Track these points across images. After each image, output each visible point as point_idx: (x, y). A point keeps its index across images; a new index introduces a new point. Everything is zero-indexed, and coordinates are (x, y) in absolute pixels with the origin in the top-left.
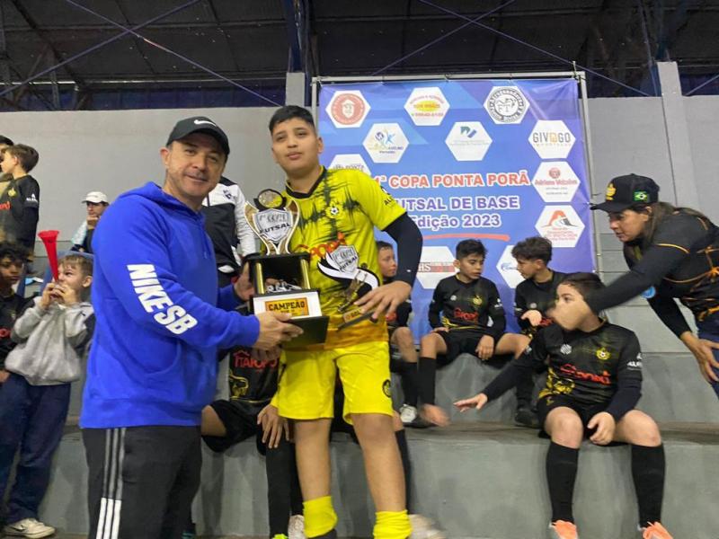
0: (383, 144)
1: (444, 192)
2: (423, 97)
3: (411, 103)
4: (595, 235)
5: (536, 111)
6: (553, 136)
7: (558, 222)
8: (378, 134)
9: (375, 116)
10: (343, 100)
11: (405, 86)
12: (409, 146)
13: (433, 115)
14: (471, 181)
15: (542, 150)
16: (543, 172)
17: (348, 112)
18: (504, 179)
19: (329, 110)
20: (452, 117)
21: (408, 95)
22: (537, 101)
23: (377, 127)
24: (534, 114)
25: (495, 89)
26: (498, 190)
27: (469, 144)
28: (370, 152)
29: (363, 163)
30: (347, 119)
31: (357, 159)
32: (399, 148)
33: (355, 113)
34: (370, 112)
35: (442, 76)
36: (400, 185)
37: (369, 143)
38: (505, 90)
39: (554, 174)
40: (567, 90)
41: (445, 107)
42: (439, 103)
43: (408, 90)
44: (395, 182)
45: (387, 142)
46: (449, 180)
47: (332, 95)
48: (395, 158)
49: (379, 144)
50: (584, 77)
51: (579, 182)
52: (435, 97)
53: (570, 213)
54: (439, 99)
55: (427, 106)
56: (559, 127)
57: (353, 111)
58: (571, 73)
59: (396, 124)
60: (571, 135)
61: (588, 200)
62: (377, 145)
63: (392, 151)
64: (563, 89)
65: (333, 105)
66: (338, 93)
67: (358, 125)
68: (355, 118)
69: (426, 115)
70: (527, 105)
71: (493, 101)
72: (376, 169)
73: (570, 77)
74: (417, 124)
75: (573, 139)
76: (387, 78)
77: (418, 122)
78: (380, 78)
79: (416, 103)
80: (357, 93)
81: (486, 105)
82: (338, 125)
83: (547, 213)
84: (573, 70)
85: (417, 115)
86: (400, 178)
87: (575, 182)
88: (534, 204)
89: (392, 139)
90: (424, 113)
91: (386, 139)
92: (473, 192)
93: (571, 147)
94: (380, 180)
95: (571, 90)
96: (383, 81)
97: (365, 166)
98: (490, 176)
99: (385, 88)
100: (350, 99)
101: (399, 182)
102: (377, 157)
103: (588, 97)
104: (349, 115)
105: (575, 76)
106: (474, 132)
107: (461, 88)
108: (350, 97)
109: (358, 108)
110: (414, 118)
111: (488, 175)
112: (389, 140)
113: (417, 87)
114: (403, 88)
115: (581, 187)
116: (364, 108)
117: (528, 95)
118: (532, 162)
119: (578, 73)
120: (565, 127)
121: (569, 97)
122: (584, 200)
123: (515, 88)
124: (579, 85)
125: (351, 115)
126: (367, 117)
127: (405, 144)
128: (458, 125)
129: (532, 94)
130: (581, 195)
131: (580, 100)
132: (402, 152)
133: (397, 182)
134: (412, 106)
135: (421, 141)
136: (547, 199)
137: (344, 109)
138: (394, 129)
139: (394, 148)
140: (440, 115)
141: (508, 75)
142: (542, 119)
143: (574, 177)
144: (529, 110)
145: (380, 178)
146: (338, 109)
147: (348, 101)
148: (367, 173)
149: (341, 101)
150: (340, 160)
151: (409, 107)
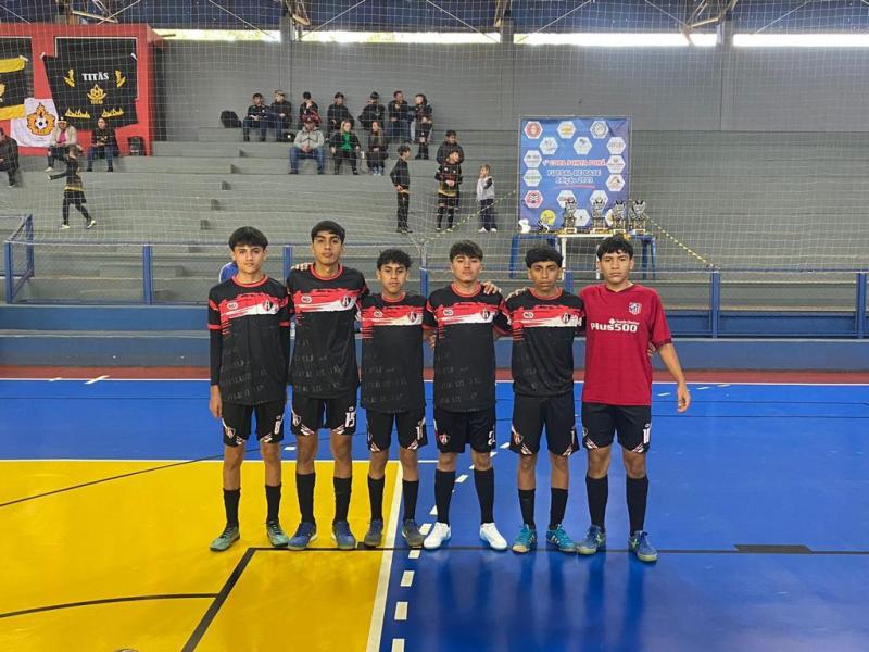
1: (572, 168)
2: (565, 126)
3: (560, 128)
4: (628, 186)
6: (617, 144)
7: (615, 181)
8: (546, 142)
9: (544, 134)
12: (559, 148)
13: (569, 134)
14: (583, 163)
15: (612, 150)
16: (611, 161)
17: (533, 131)
18: (593, 162)
19: (525, 130)
20: (577, 135)
23: (545, 139)
25: (595, 122)
26: (593, 168)
27: (583, 147)
28: (542, 150)
29: (539, 154)
30: (533, 135)
31: (537, 153)
32: (554, 148)
33: (536, 132)
38: (599, 123)
39: (616, 161)
41: (574, 130)
45: (549, 145)
46: (575, 163)
48: (553, 153)
49: (546, 146)
51: (625, 164)
53: (620, 177)
54: (572, 127)
55: (566, 130)
56: (620, 140)
60: (624, 144)
63: (551, 149)
66: (529, 123)
67: (538, 138)
68: (536, 134)
70: (608, 130)
71: (594, 128)
72: (545, 157)
74: (562, 138)
75: (625, 146)
76: (550, 116)
77: (562, 136)
79: (562, 129)
80: (538, 123)
81: (591, 130)
82: (529, 137)
83: (611, 177)
85: (562, 134)
87: (623, 164)
88: (606, 173)
89: (551, 144)
90: (565, 133)
92: (583, 168)
95: (626, 124)
97: (540, 156)
100: (535, 125)
102: (545, 152)
104: (534, 133)
106: (585, 142)
107: (581, 122)
109: (538, 130)
111: (589, 161)
115: (626, 167)
116: (540, 130)
118: (607, 156)
120: (622, 140)
122: (626, 172)
123: (604, 122)
126: (541, 134)
127: (557, 146)
128: (579, 139)
130: (625, 170)
132: (555, 150)
133: (553, 163)
135: (563, 145)
136: (611, 171)
138: (553, 139)
140: (572, 134)
142: (613, 136)
143: (623, 162)
145: (546, 161)
146: (529, 129)
147: (534, 127)
148: (541, 159)
149: (531, 125)
150: (530, 153)
151: (559, 130)
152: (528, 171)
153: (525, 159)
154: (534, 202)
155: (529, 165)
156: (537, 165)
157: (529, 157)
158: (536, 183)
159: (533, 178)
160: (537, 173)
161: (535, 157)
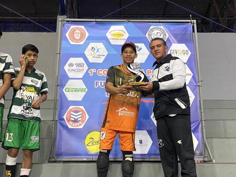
0: (94, 53)
2: (116, 30)
3: (110, 33)
4: (200, 101)
5: (171, 39)
6: (180, 51)
8: (92, 48)
9: (91, 39)
10: (75, 30)
11: (107, 24)
12: (108, 54)
13: (120, 39)
17: (77, 36)
19: (67, 35)
21: (108, 29)
22: (172, 34)
23: (92, 45)
24: (171, 40)
25: (152, 27)
28: (88, 57)
29: (84, 62)
30: (77, 40)
31: (81, 60)
32: (103, 55)
33: (81, 37)
34: (88, 37)
35: (126, 20)
36: (103, 74)
37: (87, 52)
38: (157, 28)
40: (188, 29)
41: (126, 36)
42: (123, 33)
43: (108, 26)
44: (101, 72)
45: (96, 52)
47: (69, 28)
48: (101, 60)
49: (93, 53)
50: (195, 23)
51: (192, 74)
52: (121, 31)
54: (123, 32)
55: (117, 35)
56: (183, 47)
57: (80, 36)
58: (189, 21)
59: (102, 44)
60: (189, 51)
61: (197, 83)
62: (91, 53)
63: (99, 56)
64: (185, 28)
65: (70, 32)
66: (72, 27)
67: (82, 43)
68: (81, 39)
69: (117, 39)
70: (167, 36)
71: (150, 33)
72: (91, 65)
73: (189, 22)
74: (112, 44)
75: (190, 53)
76: (97, 20)
77: (113, 42)
78: (94, 20)
79: (112, 33)
80: (82, 27)
81: (147, 35)
82: (72, 43)
84: (191, 19)
85: (112, 39)
86: (103, 71)
87: (191, 74)
89: (99, 51)
90: (116, 38)
91: (96, 50)
93: (188, 57)
94: (93, 71)
95: (189, 29)
96: (96, 21)
97: (85, 64)
98: (148, 71)
99: (97, 25)
100: (79, 30)
101: (102, 72)
102: (91, 60)
103: (197, 32)
104: (77, 38)
105: (191, 22)
106: (141, 49)
107: (135, 26)
108: (78, 29)
109: (82, 35)
110: (111, 41)
111: (147, 70)
112: (98, 51)
113: (113, 25)
114: (106, 25)
115: (194, 77)
116: (85, 35)
117: (168, 31)
119: (193, 21)
120: (186, 47)
121: (189, 32)
122: (195, 84)
123: (162, 27)
124: (193, 27)
125: (79, 38)
126: (87, 39)
127: (106, 53)
129: (170, 30)
130: (193, 81)
131: (193, 33)
132: (104, 57)
134: (110, 34)
135: (114, 52)
137: (75, 35)
139: (100, 55)
140: (124, 39)
141: (158, 21)
142: (174, 43)
143: (190, 72)
144: (168, 38)
145: (93, 70)
146: (72, 34)
147: (77, 31)
148: (86, 67)
149: (73, 31)
150: (72, 60)
151: (108, 35)
152: (70, 82)
153: (66, 68)
154: (75, 121)
155: (70, 75)
156: (81, 75)
157: (71, 65)
158: (79, 96)
159: (76, 90)
160: (81, 85)
161: (79, 65)
